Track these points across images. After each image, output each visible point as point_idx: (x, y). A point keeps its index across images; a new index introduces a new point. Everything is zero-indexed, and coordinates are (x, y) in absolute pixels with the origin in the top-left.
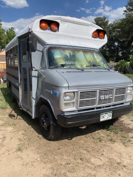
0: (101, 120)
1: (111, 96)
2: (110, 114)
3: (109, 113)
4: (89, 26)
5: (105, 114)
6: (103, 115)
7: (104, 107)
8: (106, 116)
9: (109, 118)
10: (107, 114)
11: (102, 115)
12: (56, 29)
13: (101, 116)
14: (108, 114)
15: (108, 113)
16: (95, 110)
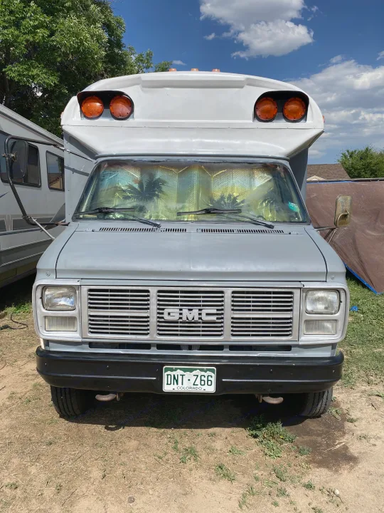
0: (167, 388)
1: (207, 314)
2: (203, 373)
3: (202, 370)
4: (242, 87)
5: (185, 370)
6: (174, 373)
7: (190, 347)
8: (185, 379)
9: (204, 387)
10: (191, 370)
11: (169, 372)
12: (124, 110)
13: (165, 375)
14: (194, 372)
15: (196, 369)
16: (153, 351)
